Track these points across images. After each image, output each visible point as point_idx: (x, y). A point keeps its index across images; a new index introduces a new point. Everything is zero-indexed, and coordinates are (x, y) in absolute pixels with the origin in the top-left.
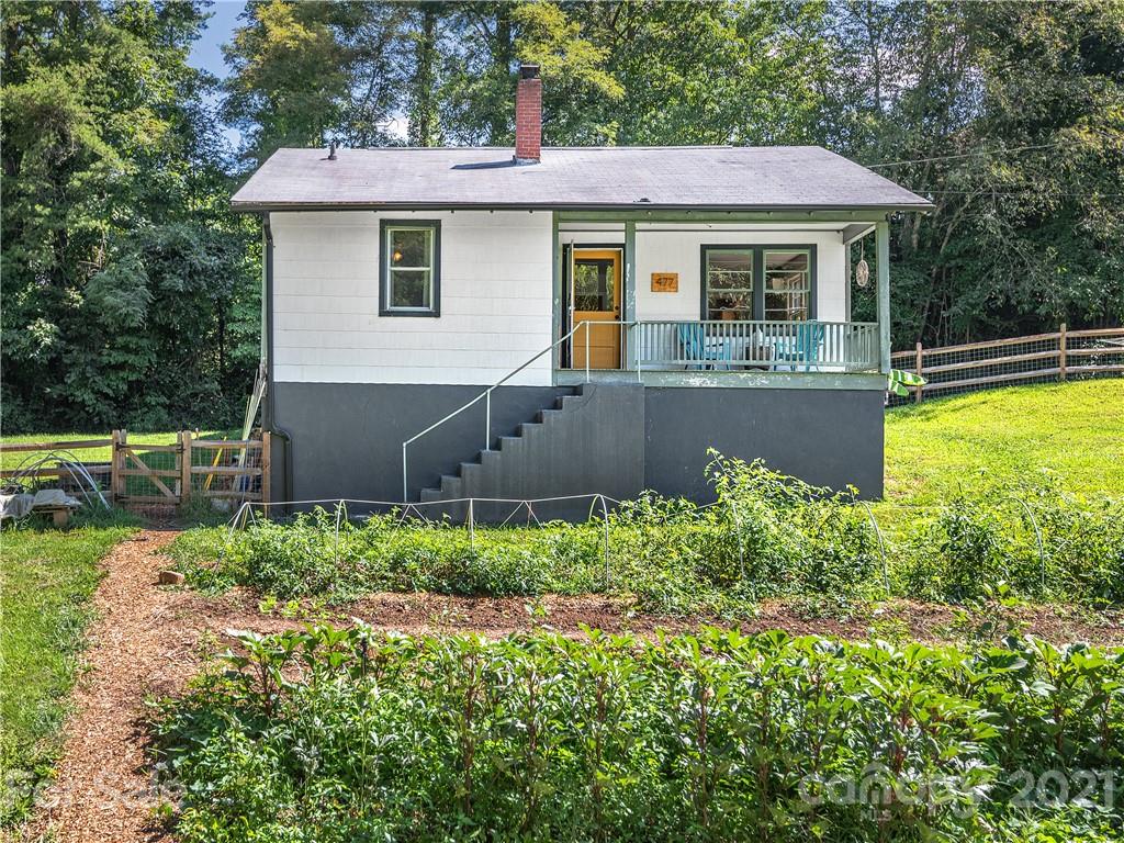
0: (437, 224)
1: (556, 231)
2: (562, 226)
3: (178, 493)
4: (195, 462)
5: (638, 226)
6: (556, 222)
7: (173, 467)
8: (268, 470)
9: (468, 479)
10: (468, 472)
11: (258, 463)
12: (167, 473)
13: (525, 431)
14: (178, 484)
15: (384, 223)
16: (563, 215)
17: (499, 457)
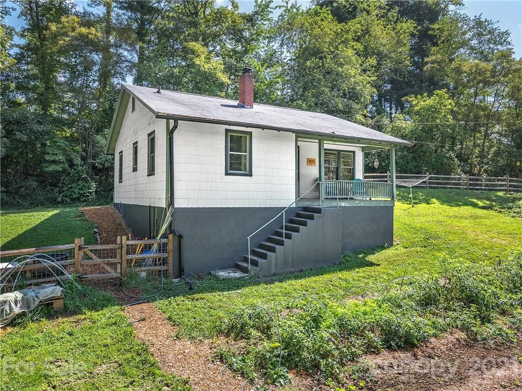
0: (250, 133)
1: (296, 141)
2: (299, 139)
3: (119, 271)
4: (128, 253)
5: (325, 142)
6: (297, 137)
7: (116, 257)
8: (171, 254)
9: (278, 254)
10: (279, 250)
11: (165, 251)
12: (112, 260)
13: (300, 230)
14: (119, 266)
15: (227, 131)
16: (299, 135)
17: (291, 242)
